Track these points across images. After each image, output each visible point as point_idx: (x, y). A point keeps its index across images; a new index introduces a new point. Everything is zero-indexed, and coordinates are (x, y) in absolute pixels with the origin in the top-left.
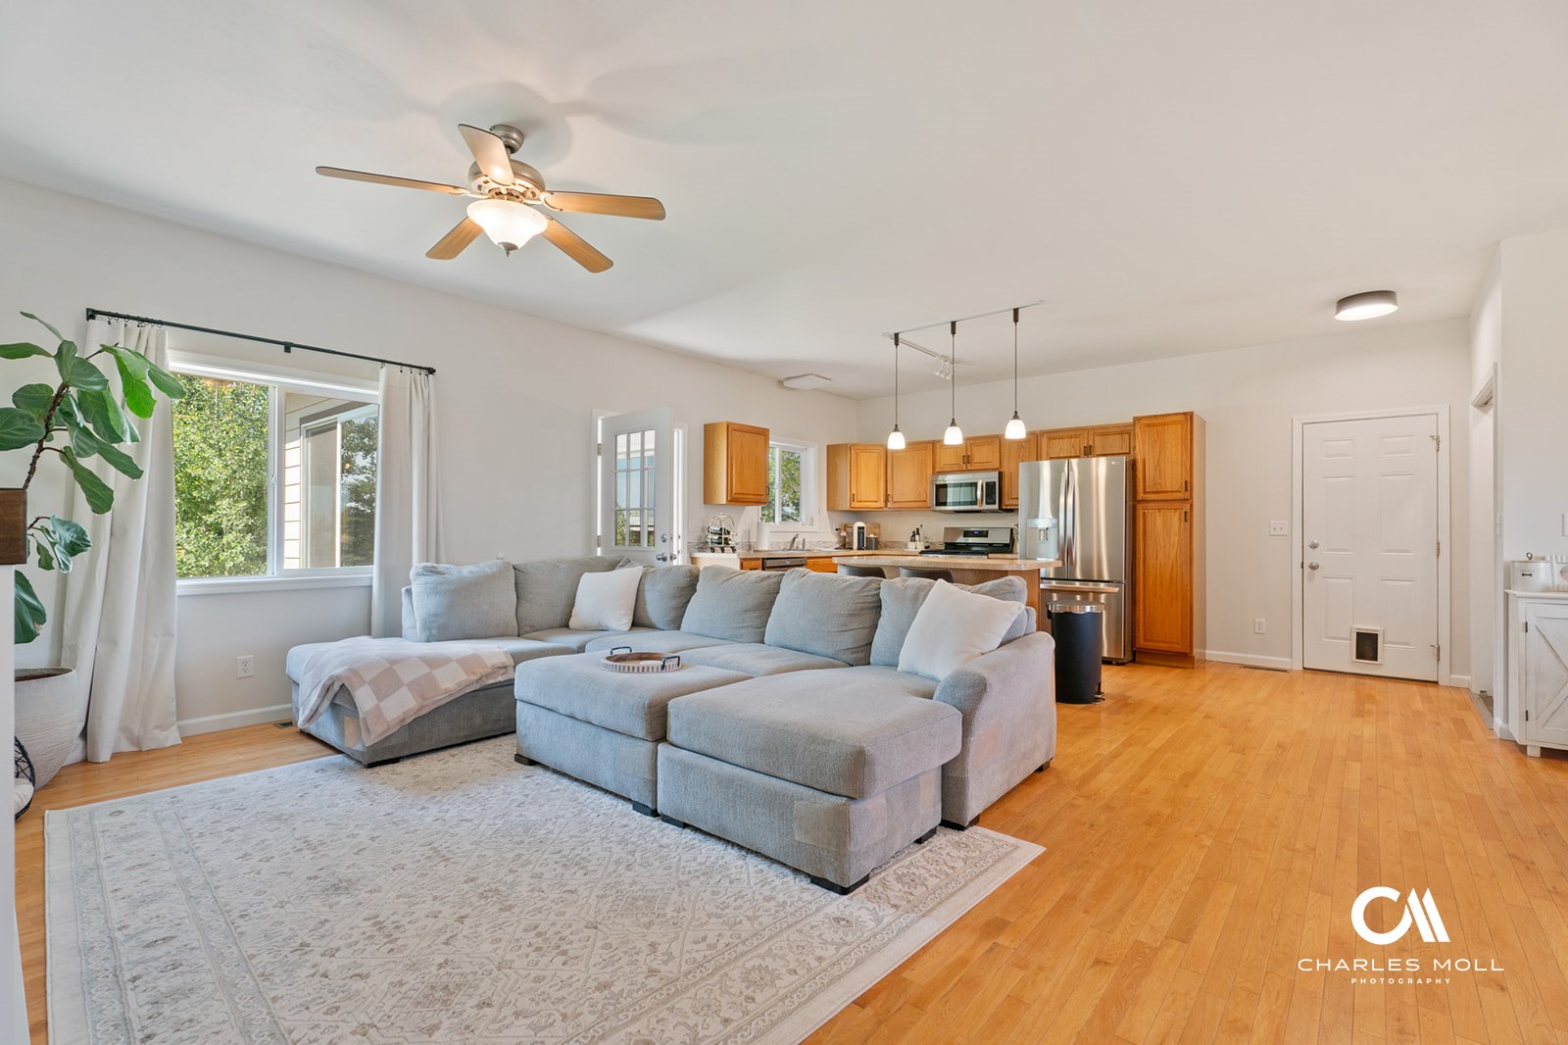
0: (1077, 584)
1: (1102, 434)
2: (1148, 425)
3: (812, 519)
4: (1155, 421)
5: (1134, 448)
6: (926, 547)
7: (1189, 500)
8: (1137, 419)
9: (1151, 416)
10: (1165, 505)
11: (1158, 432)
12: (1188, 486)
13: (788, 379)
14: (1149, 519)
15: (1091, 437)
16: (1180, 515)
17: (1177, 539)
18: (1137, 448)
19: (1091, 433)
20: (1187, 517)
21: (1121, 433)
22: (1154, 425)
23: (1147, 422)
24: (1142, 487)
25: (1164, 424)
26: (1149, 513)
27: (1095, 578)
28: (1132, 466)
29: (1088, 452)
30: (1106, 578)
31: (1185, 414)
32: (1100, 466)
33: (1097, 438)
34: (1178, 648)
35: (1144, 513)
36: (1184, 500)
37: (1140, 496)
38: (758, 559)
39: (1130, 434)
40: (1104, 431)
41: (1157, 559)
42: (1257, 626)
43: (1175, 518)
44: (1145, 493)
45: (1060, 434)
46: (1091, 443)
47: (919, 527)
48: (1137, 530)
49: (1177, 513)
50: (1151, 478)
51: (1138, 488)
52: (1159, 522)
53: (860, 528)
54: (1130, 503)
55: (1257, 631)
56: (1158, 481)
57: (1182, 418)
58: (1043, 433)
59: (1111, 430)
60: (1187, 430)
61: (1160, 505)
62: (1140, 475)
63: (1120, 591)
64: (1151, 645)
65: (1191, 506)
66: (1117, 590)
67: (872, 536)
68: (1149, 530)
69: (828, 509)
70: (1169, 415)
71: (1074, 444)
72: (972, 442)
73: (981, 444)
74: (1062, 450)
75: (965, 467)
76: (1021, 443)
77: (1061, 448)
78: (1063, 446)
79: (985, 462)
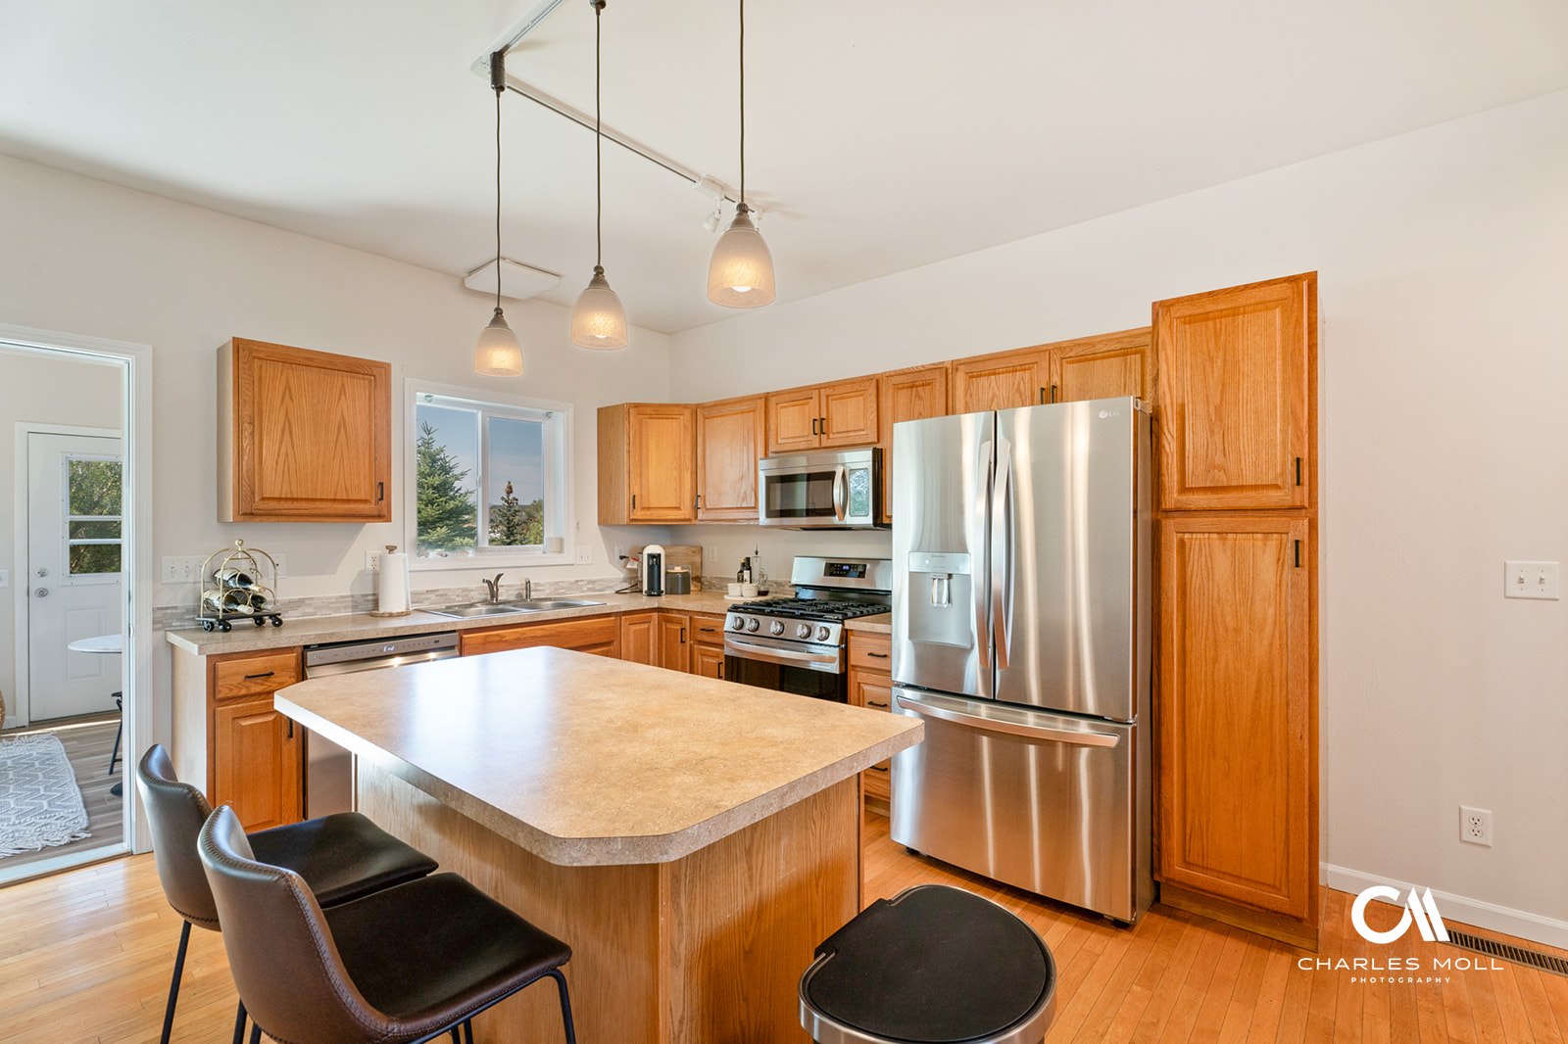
0: (1031, 720)
1: (1082, 359)
2: (1191, 320)
3: (561, 541)
4: (1210, 307)
5: (1156, 380)
6: (761, 593)
7: (1306, 510)
8: (1161, 309)
9: (1201, 295)
10: (1237, 521)
11: (1217, 335)
12: (1304, 471)
13: (471, 273)
14: (1193, 556)
15: (1056, 368)
16: (1281, 547)
17: (1271, 612)
18: (1163, 379)
19: (1056, 358)
20: (1303, 555)
21: (1124, 353)
22: (1206, 317)
23: (1189, 311)
24: (1175, 477)
25: (1235, 312)
26: (1195, 541)
27: (1071, 708)
28: (1151, 425)
29: (1051, 395)
30: (1091, 709)
31: (1294, 280)
32: (1078, 420)
33: (1070, 370)
34: (1278, 900)
35: (1182, 543)
36: (1293, 508)
37: (1172, 498)
38: (289, 649)
39: (1143, 354)
40: (1084, 353)
41: (1215, 660)
42: (1467, 826)
43: (1266, 558)
44: (1184, 489)
45: (991, 365)
46: (1056, 380)
47: (751, 555)
48: (1164, 585)
49: (1273, 541)
50: (1202, 452)
51: (1166, 479)
52: (1222, 564)
53: (651, 556)
54: (1146, 516)
55: (1468, 836)
56: (1219, 459)
57: (1286, 290)
58: (957, 365)
59: (1100, 348)
60: (1299, 322)
61: (1226, 522)
62: (1170, 445)
63: (1121, 745)
64: (1199, 877)
65: (1313, 526)
66: (1112, 741)
67: (678, 569)
68: (1195, 581)
69: (599, 524)
70: (1246, 287)
71: (1019, 385)
72: (829, 392)
73: (845, 395)
74: (995, 399)
75: (817, 440)
76: (914, 389)
77: (994, 395)
78: (996, 391)
79: (851, 431)
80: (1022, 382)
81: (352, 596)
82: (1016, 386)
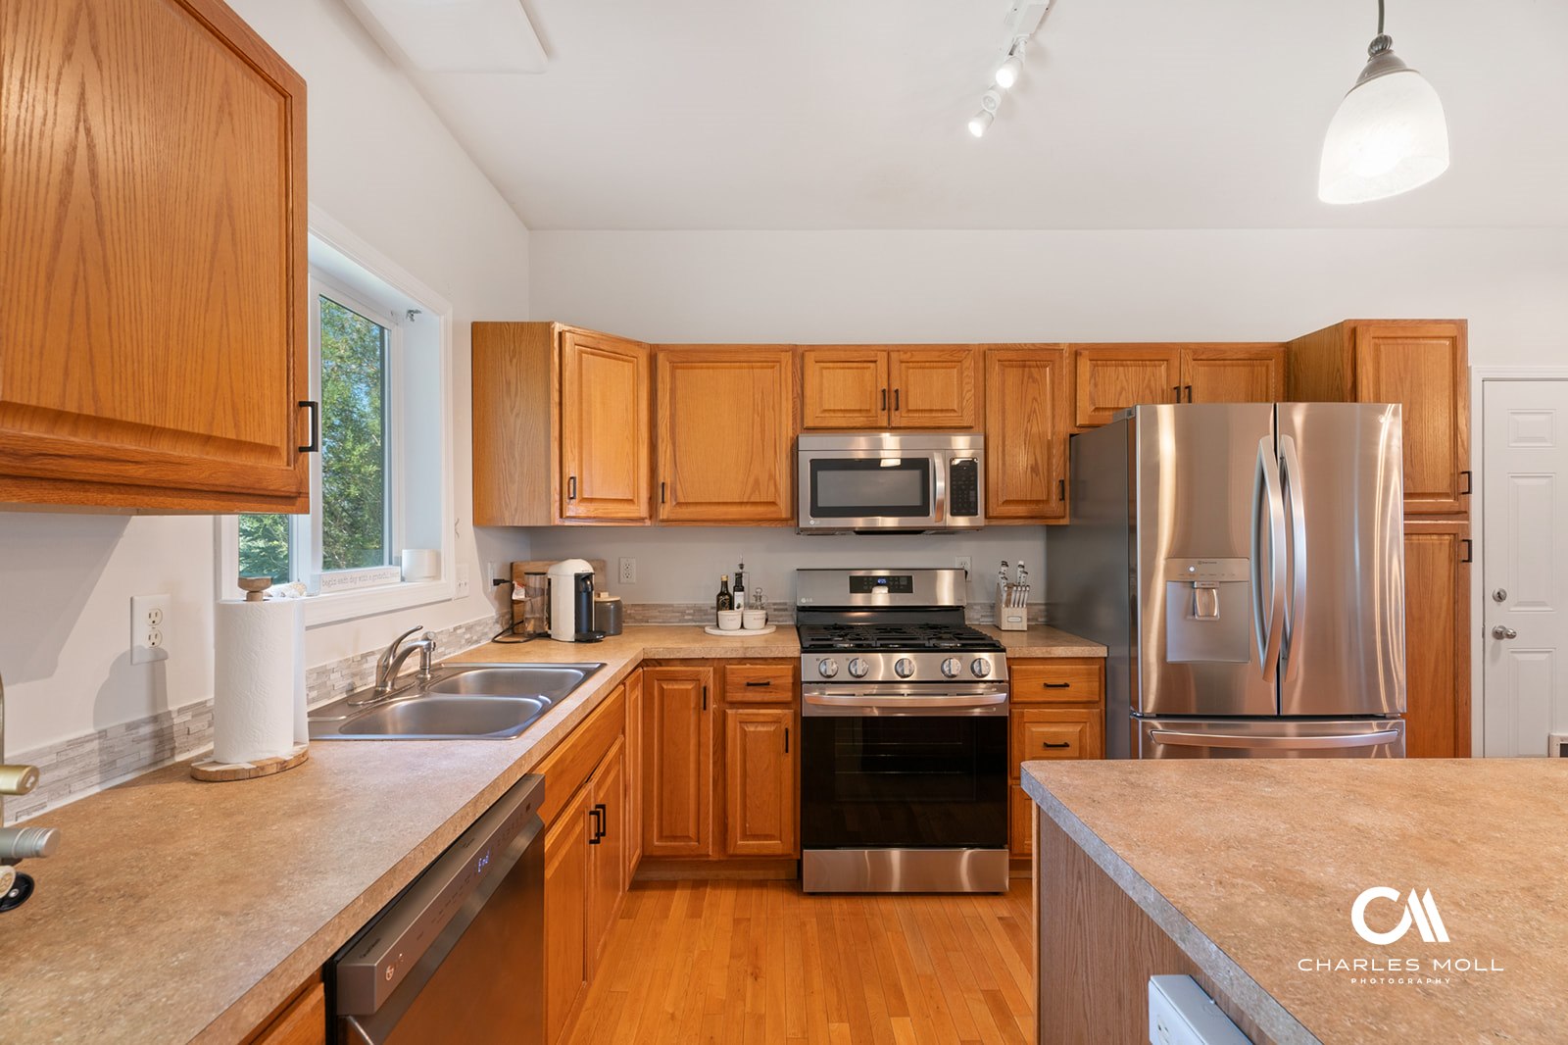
4: (1400, 334)
10: (1422, 524)
11: (1405, 359)
15: (1187, 369)
16: (1452, 546)
19: (1188, 358)
22: (1396, 342)
23: (1384, 333)
33: (1203, 372)
36: (1458, 514)
40: (1215, 358)
43: (1441, 555)
45: (1119, 356)
46: (1188, 380)
49: (1445, 544)
59: (1230, 355)
67: (605, 596)
69: (475, 525)
71: (1149, 380)
72: (904, 357)
73: (927, 364)
74: (1124, 393)
75: (886, 418)
76: (1027, 369)
77: (1123, 388)
78: (1125, 384)
79: (937, 411)
80: (1152, 378)
81: (102, 735)
82: (1146, 381)
